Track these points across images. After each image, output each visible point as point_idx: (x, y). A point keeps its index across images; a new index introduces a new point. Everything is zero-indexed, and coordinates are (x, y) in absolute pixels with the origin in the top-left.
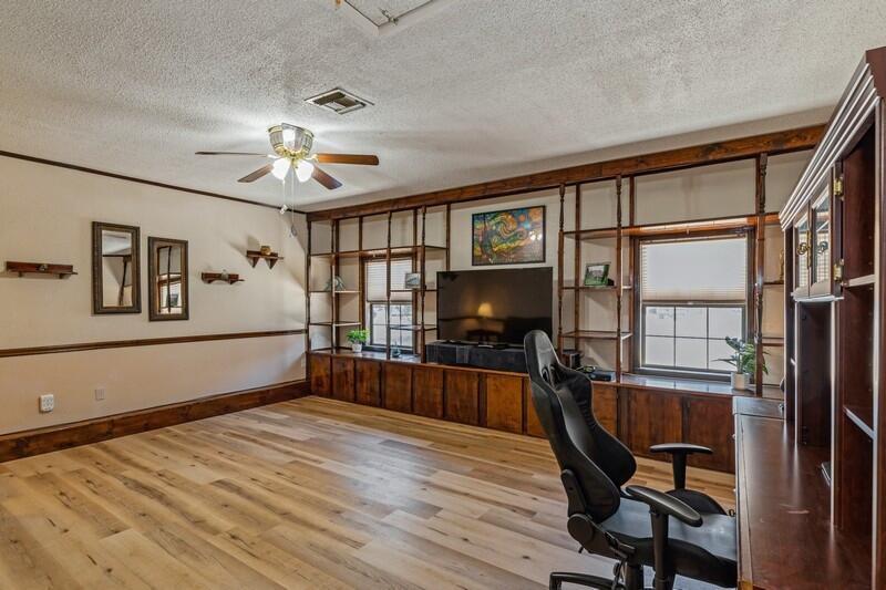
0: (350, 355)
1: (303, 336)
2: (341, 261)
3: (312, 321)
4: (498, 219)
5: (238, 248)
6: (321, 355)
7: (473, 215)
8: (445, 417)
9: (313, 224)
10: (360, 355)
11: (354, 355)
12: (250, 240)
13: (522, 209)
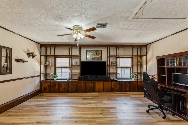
0: (54, 81)
1: (39, 77)
2: (47, 57)
3: (41, 73)
4: (92, 51)
5: (25, 52)
6: (43, 82)
7: (87, 50)
8: (86, 92)
9: (42, 47)
10: (56, 81)
11: (55, 81)
12: (28, 50)
13: (97, 50)
